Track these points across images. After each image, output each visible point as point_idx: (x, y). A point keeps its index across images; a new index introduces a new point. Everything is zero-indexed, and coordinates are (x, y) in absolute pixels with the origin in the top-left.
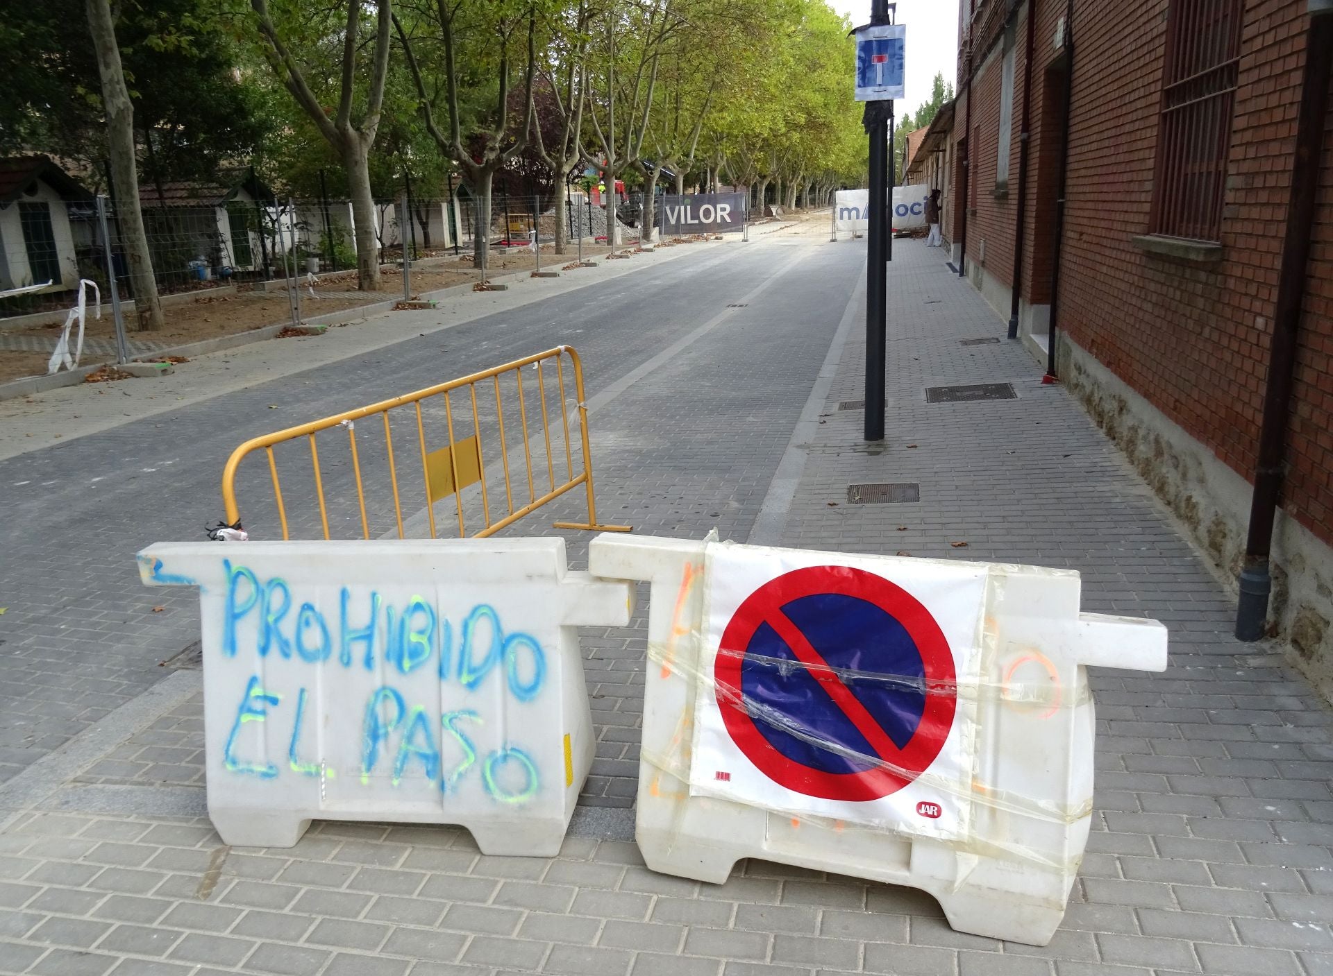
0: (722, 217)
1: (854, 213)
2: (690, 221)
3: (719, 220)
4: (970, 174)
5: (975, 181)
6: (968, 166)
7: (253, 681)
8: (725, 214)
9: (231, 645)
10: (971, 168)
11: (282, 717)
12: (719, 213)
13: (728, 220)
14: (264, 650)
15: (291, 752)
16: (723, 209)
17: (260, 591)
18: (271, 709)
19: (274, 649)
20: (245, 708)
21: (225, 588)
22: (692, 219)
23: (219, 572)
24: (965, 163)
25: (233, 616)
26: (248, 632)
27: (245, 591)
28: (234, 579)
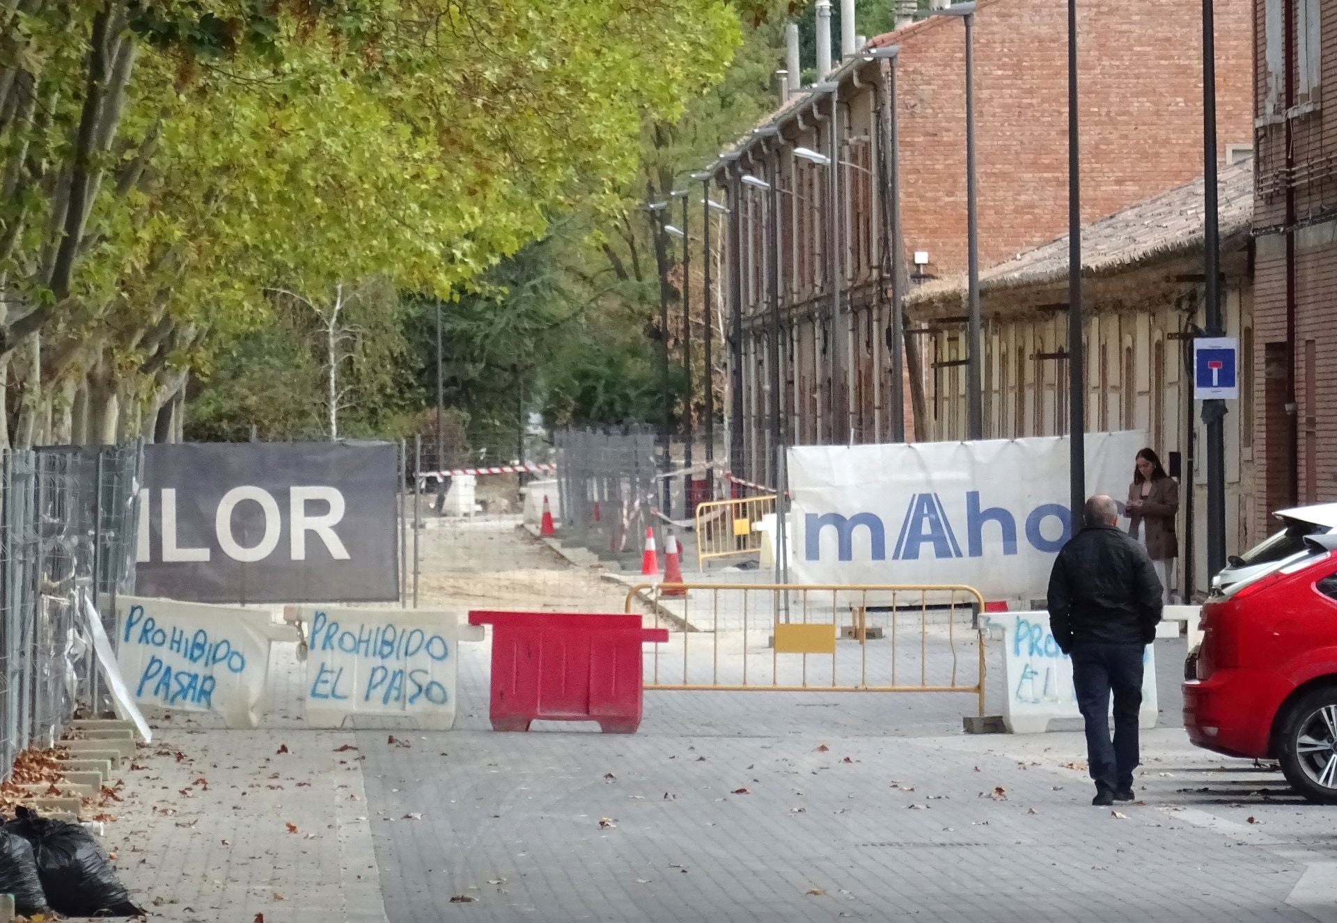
0: (312, 537)
1: (861, 536)
2: (172, 552)
3: (298, 551)
4: (1302, 435)
5: (1311, 468)
6: (1294, 416)
7: (1027, 666)
8: (324, 526)
9: (1017, 652)
10: (1302, 420)
11: (1039, 681)
12: (300, 522)
13: (338, 550)
14: (1031, 654)
15: (1045, 692)
16: (317, 507)
17: (1030, 630)
18: (1035, 677)
19: (1035, 653)
20: (1024, 676)
21: (1015, 629)
22: (184, 540)
23: (1014, 622)
24: (1288, 407)
25: (1018, 640)
26: (1024, 646)
27: (1023, 629)
28: (1019, 625)
